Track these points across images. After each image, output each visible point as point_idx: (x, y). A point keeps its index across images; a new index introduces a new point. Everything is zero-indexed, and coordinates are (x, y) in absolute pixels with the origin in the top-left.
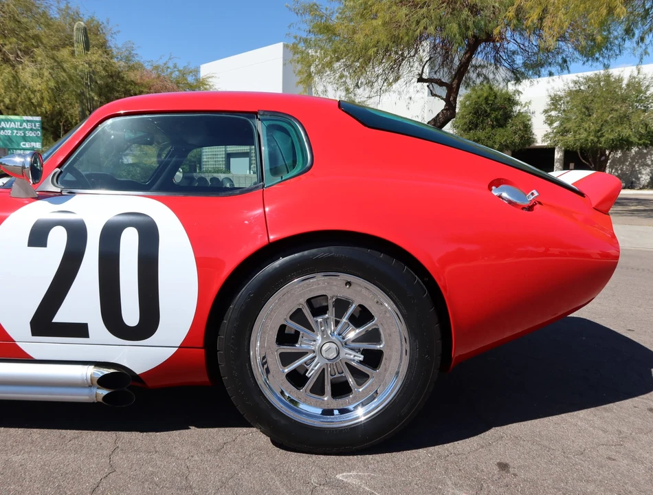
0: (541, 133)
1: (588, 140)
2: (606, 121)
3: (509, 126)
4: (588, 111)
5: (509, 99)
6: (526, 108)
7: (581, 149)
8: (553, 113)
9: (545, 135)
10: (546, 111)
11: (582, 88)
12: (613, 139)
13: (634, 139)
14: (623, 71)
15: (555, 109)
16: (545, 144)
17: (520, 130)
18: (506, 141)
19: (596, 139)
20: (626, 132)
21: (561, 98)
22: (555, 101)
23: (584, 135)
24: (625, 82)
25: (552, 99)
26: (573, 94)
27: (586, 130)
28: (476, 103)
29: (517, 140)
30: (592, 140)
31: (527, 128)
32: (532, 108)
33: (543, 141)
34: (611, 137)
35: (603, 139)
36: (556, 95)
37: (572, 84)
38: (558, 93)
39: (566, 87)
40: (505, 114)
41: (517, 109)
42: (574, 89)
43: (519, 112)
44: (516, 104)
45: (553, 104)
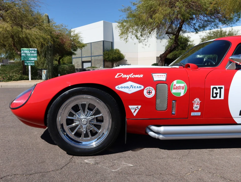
6: (192, 43)
11: (212, 35)
14: (226, 29)
25: (202, 39)
32: (194, 43)
36: (204, 38)
37: (208, 34)
38: (204, 37)
39: (206, 35)
40: (185, 45)
41: (189, 43)
42: (209, 36)
43: (189, 44)
44: (189, 42)
45: (202, 41)
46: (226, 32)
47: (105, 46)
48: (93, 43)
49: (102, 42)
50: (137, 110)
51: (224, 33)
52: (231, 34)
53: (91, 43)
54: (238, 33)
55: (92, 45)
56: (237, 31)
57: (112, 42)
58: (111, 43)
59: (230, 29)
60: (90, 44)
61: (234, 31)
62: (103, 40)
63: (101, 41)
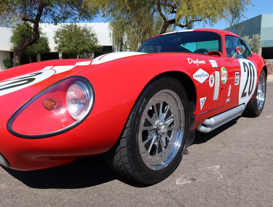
0: (53, 47)
1: (73, 50)
2: (79, 43)
3: (40, 43)
4: (71, 39)
6: (44, 36)
7: (70, 53)
8: (58, 39)
9: (55, 48)
10: (54, 38)
11: (67, 29)
12: (82, 50)
13: (89, 50)
14: (82, 25)
15: (58, 37)
16: (56, 51)
17: (45, 45)
18: (40, 49)
19: (76, 49)
20: (87, 47)
21: (60, 33)
22: (58, 34)
23: (72, 48)
24: (82, 29)
25: (56, 33)
26: (64, 31)
27: (72, 46)
28: (23, 32)
29: (44, 48)
30: (75, 50)
31: (47, 44)
32: (47, 36)
33: (55, 50)
34: (82, 49)
35: (79, 50)
36: (58, 31)
37: (63, 28)
39: (61, 29)
41: (41, 35)
42: (63, 29)
43: (42, 37)
44: (40, 33)
45: (57, 35)
46: (80, 28)
50: (204, 102)
51: (78, 28)
52: (85, 30)
54: (92, 30)
56: (90, 28)
59: (84, 25)
61: (88, 27)
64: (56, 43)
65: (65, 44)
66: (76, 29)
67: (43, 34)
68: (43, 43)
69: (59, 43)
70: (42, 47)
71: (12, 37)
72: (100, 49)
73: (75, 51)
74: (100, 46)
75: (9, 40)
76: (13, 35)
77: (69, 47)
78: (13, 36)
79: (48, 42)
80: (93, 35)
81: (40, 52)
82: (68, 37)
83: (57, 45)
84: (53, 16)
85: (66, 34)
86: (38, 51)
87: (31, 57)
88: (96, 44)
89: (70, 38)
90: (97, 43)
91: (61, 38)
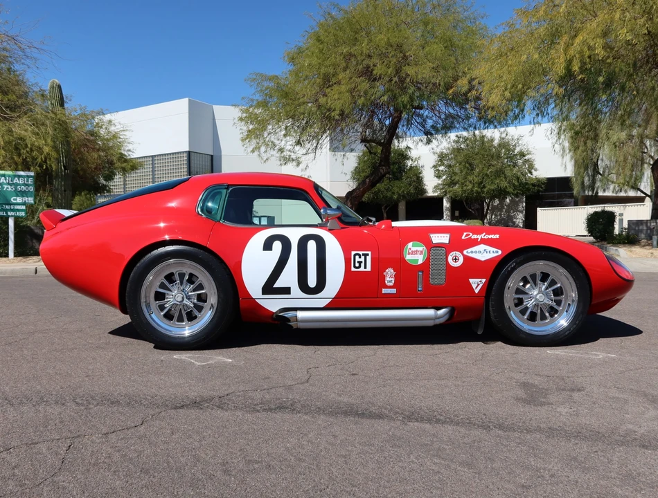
0: (431, 184)
1: (473, 191)
2: (487, 175)
3: (404, 178)
4: (471, 168)
5: (403, 155)
6: (416, 163)
7: (467, 199)
8: (442, 168)
9: (435, 187)
10: (435, 166)
11: (462, 146)
12: (493, 190)
13: (510, 190)
14: (493, 134)
15: (443, 164)
16: (436, 194)
17: (414, 181)
18: (403, 191)
19: (479, 190)
20: (504, 184)
21: (447, 155)
22: (442, 157)
23: (470, 187)
24: (496, 143)
25: (439, 156)
26: (456, 152)
27: (470, 182)
29: (412, 190)
31: (419, 181)
32: (421, 163)
33: (434, 192)
34: (492, 188)
35: (485, 190)
36: (442, 153)
37: (454, 143)
38: (444, 151)
39: (450, 146)
40: (400, 167)
41: (409, 163)
42: (455, 146)
43: (410, 166)
44: (408, 159)
45: (441, 160)
46: (492, 140)
47: (192, 165)
48: (158, 155)
49: (185, 155)
51: (488, 141)
52: (504, 145)
53: (152, 156)
54: (520, 142)
55: (156, 162)
56: (516, 137)
57: (212, 156)
58: (209, 158)
59: (502, 134)
60: (151, 159)
61: (510, 138)
62: (187, 149)
63: (183, 152)
64: (438, 177)
65: (457, 178)
66: (483, 143)
67: (412, 160)
68: (411, 178)
69: (444, 177)
70: (408, 186)
71: (355, 170)
72: (539, 186)
73: (477, 192)
74: (538, 180)
75: (349, 176)
76: (356, 165)
77: (466, 185)
78: (357, 167)
79: (421, 175)
80: (522, 154)
81: (404, 196)
82: (463, 164)
83: (440, 182)
84: (424, 127)
85: (459, 159)
86: (399, 195)
87: (386, 207)
88: (529, 175)
89: (467, 165)
90: (531, 173)
91: (449, 166)
